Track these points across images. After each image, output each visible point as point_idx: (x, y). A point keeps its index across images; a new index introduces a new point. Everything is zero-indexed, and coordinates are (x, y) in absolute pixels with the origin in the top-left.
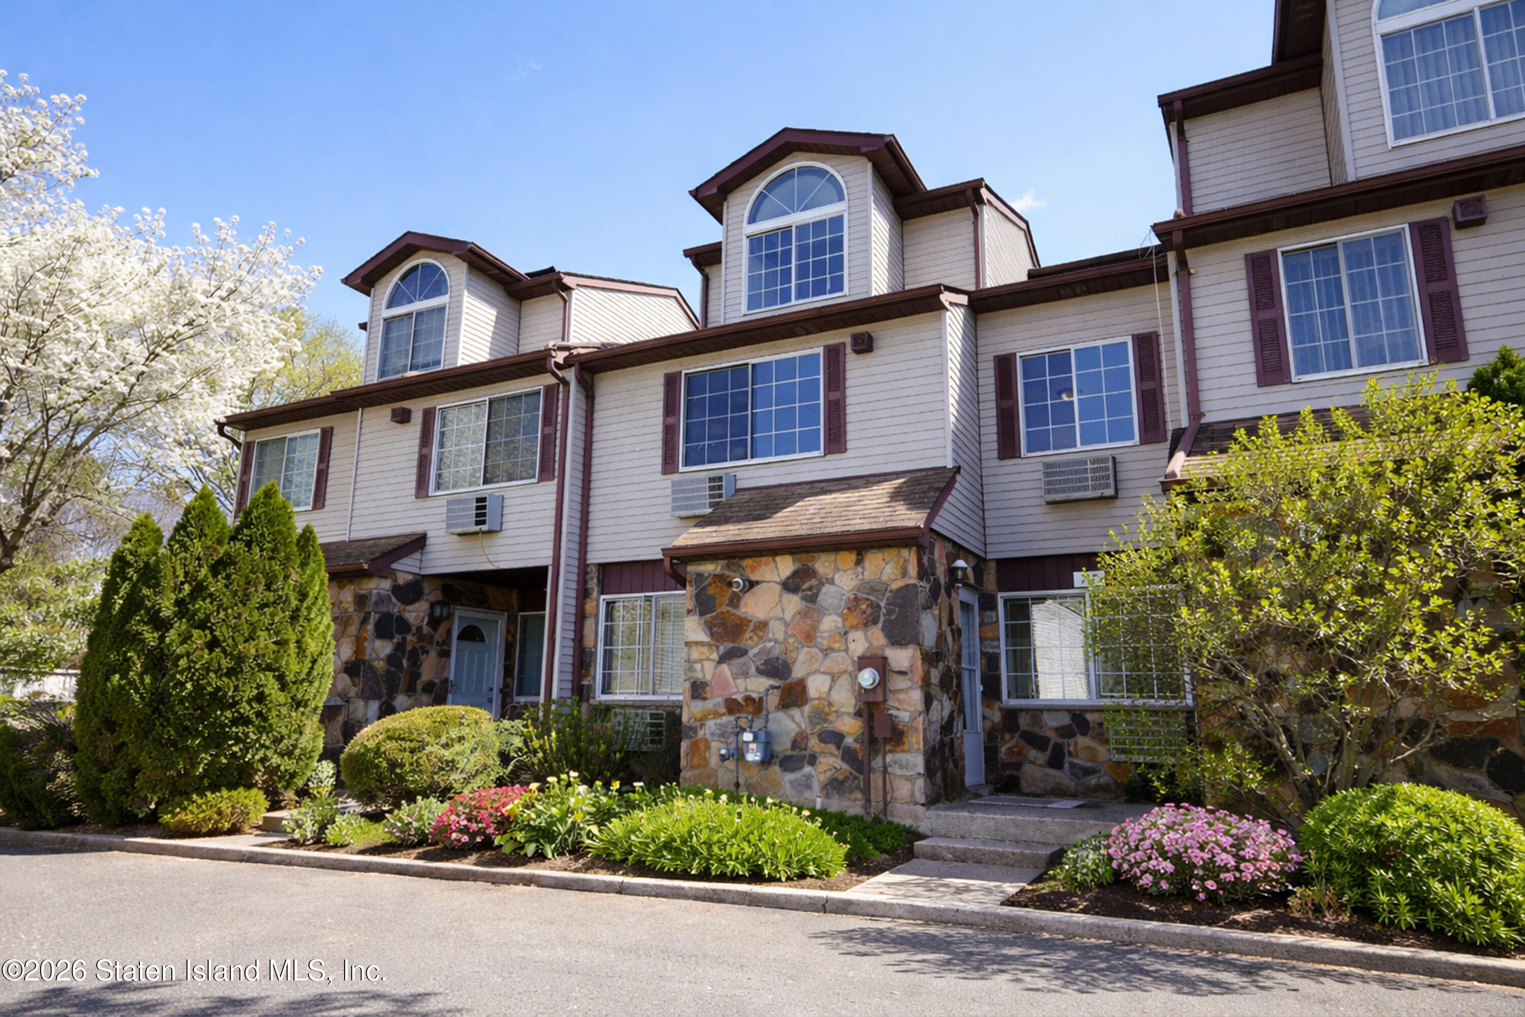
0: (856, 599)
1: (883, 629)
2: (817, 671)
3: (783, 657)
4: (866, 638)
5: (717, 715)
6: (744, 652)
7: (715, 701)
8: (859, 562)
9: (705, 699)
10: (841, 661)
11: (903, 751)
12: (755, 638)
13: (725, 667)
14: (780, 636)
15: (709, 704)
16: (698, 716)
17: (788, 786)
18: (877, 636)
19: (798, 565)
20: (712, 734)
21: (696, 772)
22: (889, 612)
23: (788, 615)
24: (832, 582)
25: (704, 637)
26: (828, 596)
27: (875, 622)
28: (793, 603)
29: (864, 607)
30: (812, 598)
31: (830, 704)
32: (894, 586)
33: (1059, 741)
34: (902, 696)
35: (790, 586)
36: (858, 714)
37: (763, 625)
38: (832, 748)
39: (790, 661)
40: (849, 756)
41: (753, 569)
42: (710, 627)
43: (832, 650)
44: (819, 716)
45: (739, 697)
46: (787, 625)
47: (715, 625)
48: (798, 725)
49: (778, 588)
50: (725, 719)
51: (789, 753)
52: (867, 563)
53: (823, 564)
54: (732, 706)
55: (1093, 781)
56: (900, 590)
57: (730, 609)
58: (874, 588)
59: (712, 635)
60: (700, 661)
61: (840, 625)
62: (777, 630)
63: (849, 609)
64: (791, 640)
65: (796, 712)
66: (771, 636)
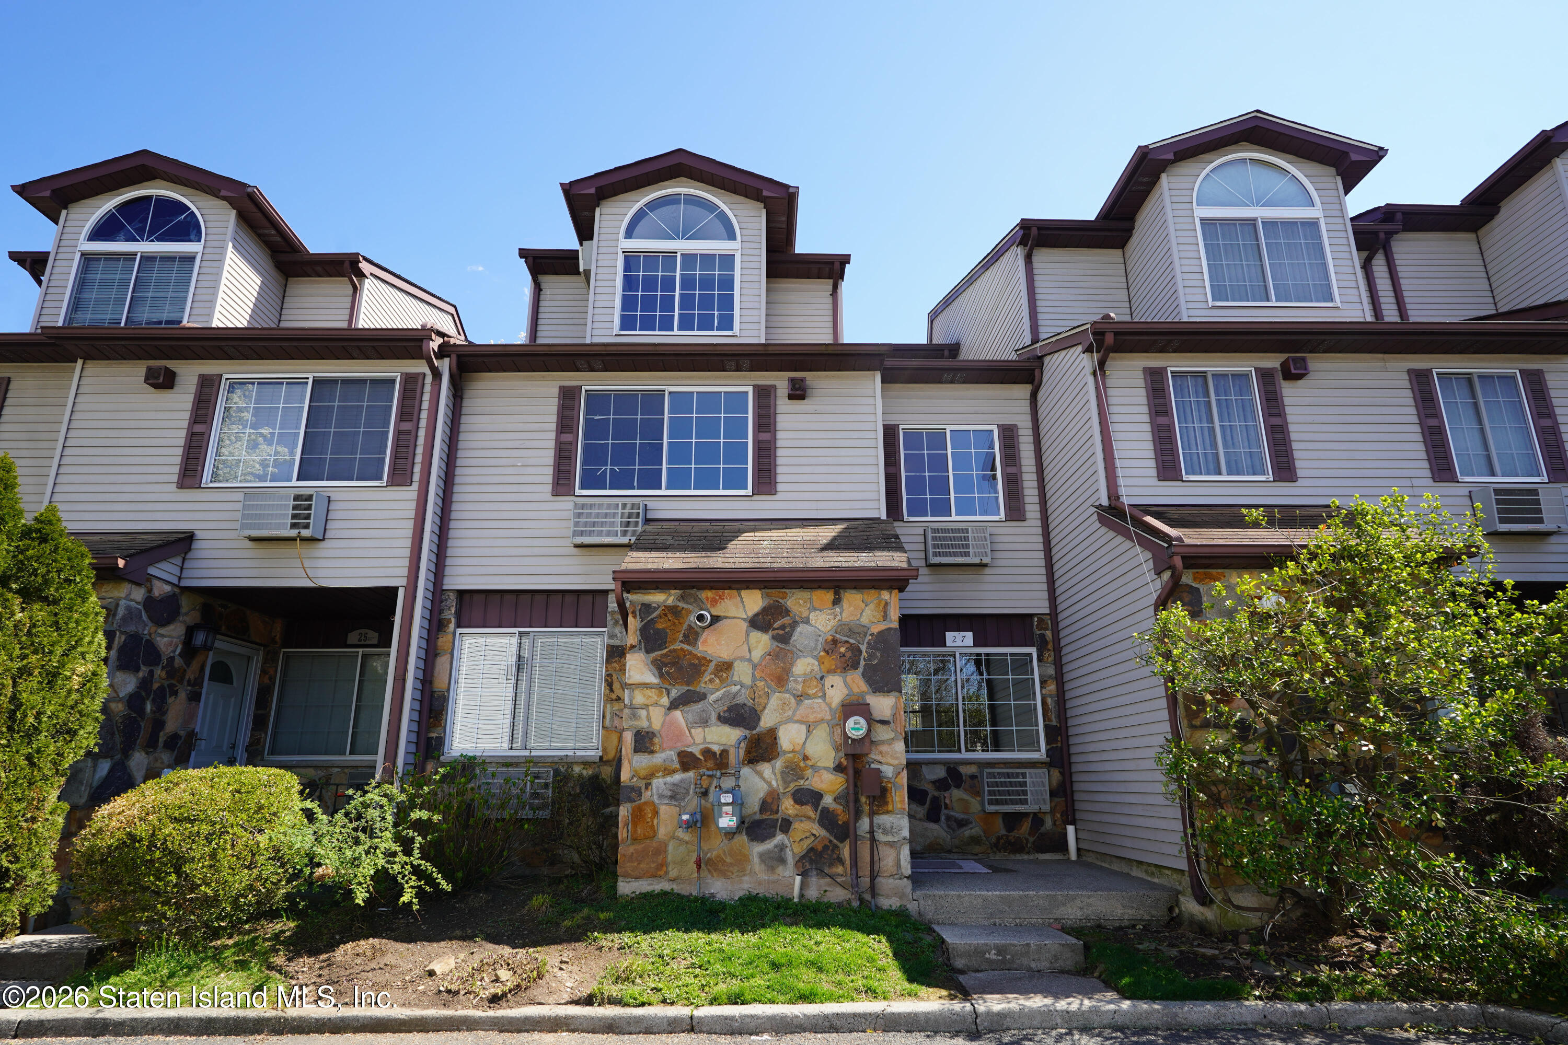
0: (835, 641)
1: (864, 675)
2: (790, 720)
3: (750, 703)
4: (845, 682)
5: (669, 772)
6: (703, 697)
7: (665, 756)
8: (837, 602)
9: (652, 752)
10: (817, 708)
11: (888, 812)
12: (717, 681)
13: (677, 714)
14: (748, 681)
15: (658, 759)
16: (643, 773)
17: (756, 860)
18: (857, 682)
19: (767, 602)
20: (661, 796)
21: (639, 847)
22: (871, 656)
23: (757, 655)
24: (807, 621)
25: (652, 679)
26: (801, 636)
27: (855, 666)
28: (762, 642)
29: (843, 650)
30: (783, 638)
31: (806, 758)
32: (876, 629)
33: (936, 794)
34: (884, 748)
35: (758, 623)
36: (839, 768)
37: (726, 667)
38: (808, 810)
39: (759, 709)
40: (827, 819)
41: (714, 602)
42: (659, 666)
43: (809, 697)
44: (793, 771)
45: (696, 750)
46: (755, 666)
47: (666, 665)
48: (769, 783)
49: (744, 625)
50: (678, 777)
51: (758, 817)
52: (845, 603)
53: (796, 601)
54: (687, 761)
55: (967, 832)
56: (881, 633)
57: (686, 647)
58: (851, 630)
59: (661, 676)
60: (646, 707)
61: (816, 668)
62: (742, 673)
63: (827, 652)
64: (761, 684)
65: (766, 769)
66: (736, 678)
